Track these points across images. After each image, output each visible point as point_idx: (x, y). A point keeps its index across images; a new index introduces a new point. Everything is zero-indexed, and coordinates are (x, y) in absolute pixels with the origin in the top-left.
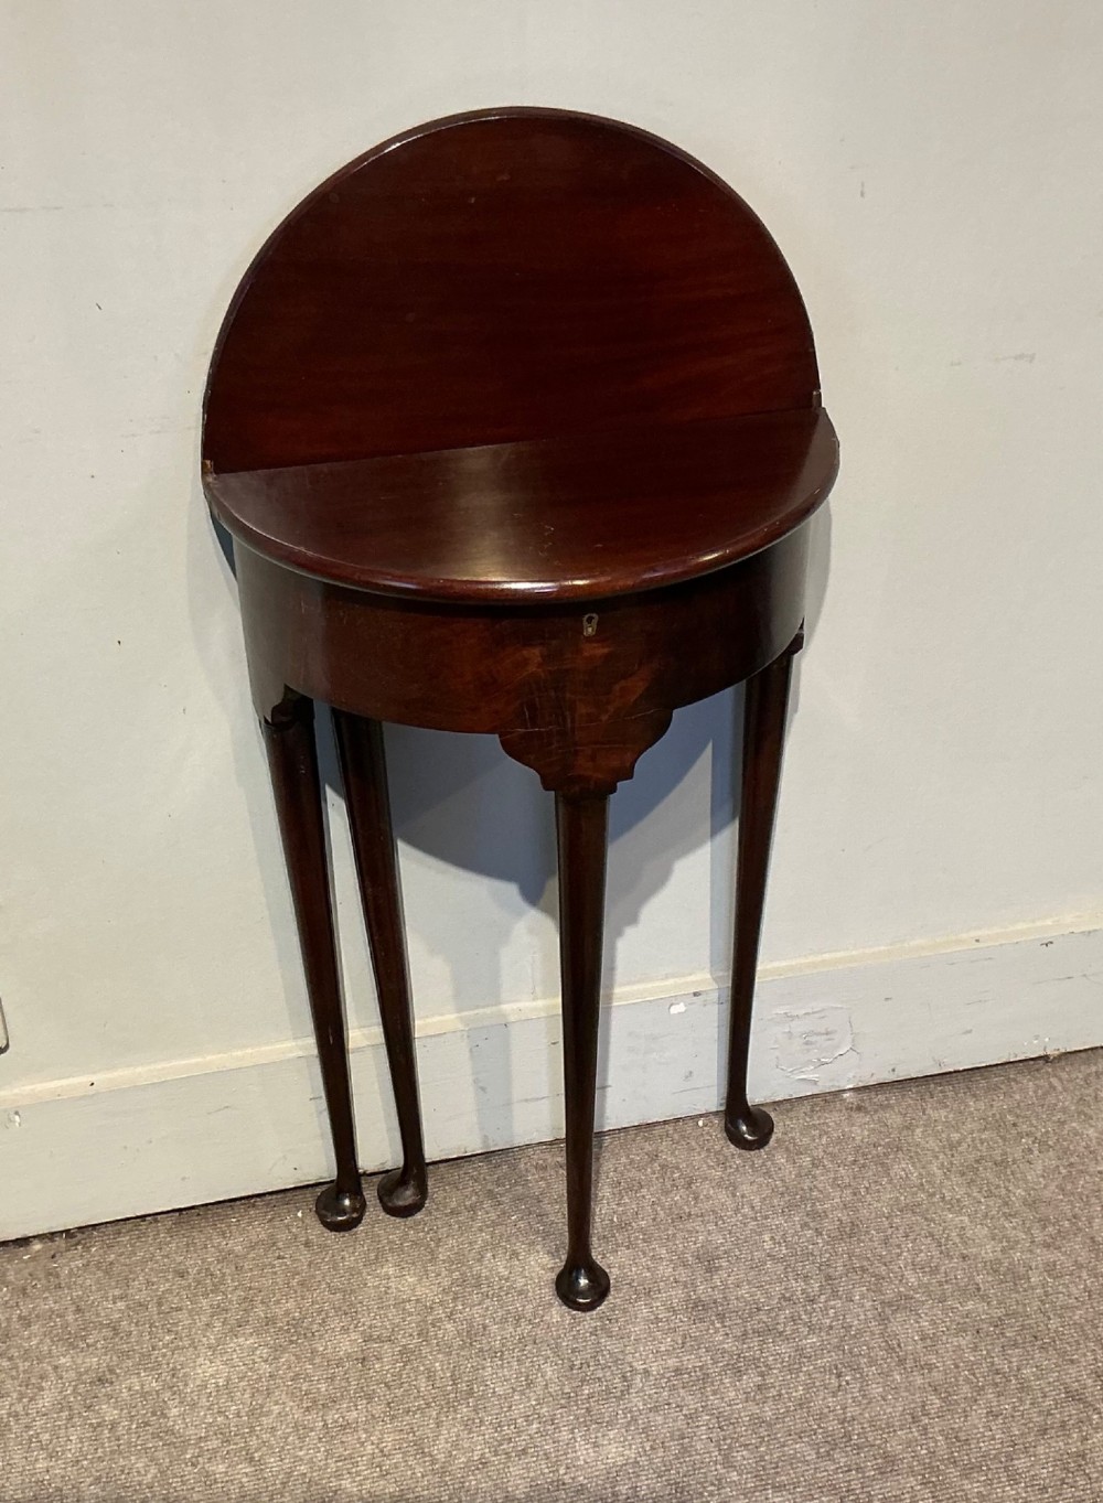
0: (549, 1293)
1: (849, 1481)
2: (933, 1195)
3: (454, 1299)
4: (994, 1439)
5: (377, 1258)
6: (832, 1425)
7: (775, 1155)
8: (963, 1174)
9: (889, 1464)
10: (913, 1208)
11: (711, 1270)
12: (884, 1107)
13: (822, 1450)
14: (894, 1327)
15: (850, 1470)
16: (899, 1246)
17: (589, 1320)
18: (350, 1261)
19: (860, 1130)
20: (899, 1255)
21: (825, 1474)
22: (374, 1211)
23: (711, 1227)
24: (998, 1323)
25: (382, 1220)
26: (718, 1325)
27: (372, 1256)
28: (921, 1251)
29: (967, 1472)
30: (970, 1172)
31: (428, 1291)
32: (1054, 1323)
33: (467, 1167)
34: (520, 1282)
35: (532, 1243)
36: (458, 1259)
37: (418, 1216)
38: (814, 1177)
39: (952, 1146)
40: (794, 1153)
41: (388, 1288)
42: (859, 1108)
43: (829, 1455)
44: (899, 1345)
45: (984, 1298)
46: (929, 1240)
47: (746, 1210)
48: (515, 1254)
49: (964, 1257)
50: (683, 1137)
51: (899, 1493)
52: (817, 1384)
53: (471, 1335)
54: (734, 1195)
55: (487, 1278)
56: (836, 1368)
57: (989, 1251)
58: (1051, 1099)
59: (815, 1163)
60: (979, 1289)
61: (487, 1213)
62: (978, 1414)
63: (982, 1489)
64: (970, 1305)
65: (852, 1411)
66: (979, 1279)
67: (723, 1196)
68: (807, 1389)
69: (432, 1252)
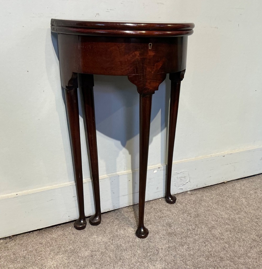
0: (134, 236)
1: (215, 264)
2: (211, 208)
3: (112, 240)
4: (242, 251)
5: (91, 234)
6: (207, 253)
7: (177, 204)
8: (216, 204)
9: (222, 259)
10: (209, 210)
11: (170, 226)
12: (196, 194)
13: (206, 259)
14: (213, 232)
15: (214, 262)
16: (208, 217)
17: (145, 240)
18: (84, 236)
19: (193, 198)
20: (209, 219)
21: (209, 263)
22: (88, 225)
23: (168, 218)
24: (234, 229)
25: (91, 227)
26: (175, 237)
27: (90, 234)
28: (213, 218)
29: (239, 258)
30: (217, 203)
31: (105, 239)
32: (245, 228)
33: (110, 214)
34: (128, 235)
35: (128, 227)
36: (111, 232)
37: (100, 225)
38: (187, 207)
39: (212, 199)
40: (181, 203)
41: (95, 240)
42: (191, 194)
43: (208, 259)
44: (215, 236)
45: (229, 225)
46: (214, 216)
47: (174, 214)
48: (125, 229)
49: (222, 218)
50: (157, 203)
51: (226, 264)
52: (201, 245)
53: (118, 247)
54: (171, 212)
55: (119, 235)
56: (204, 242)
57: (226, 216)
58: (227, 190)
59: (186, 204)
60: (227, 223)
61: (116, 222)
62: (237, 247)
63: (244, 261)
64: (227, 226)
65: (210, 250)
66: (226, 221)
67: (169, 213)
68: (199, 247)
69: (105, 232)
